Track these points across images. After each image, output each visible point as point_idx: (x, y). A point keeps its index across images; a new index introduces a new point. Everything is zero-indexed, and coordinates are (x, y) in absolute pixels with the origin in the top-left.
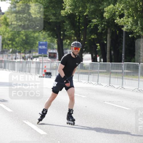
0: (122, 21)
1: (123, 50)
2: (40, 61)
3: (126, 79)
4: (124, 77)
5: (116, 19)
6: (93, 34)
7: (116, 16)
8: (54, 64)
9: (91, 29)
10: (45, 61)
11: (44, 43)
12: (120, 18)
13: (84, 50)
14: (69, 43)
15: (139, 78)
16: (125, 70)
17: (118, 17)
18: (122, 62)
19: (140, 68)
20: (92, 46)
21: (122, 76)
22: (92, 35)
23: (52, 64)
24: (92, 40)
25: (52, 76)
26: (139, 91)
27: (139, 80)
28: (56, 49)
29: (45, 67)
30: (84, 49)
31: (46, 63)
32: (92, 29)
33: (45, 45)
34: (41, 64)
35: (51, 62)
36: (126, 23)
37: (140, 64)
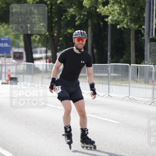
0: (106, 10)
1: (109, 47)
2: (2, 63)
3: (113, 85)
4: (110, 83)
5: (99, 8)
6: (70, 27)
7: (99, 4)
8: (20, 67)
9: (66, 20)
10: (9, 64)
11: (6, 39)
12: (104, 7)
13: (59, 48)
14: (39, 39)
15: (129, 83)
16: (111, 73)
17: (101, 5)
18: (107, 63)
19: (130, 70)
20: (69, 43)
21: (108, 82)
22: (68, 29)
23: (18, 67)
24: (68, 35)
25: (18, 82)
26: (130, 100)
27: (129, 86)
28: (22, 47)
29: (9, 71)
30: (58, 46)
31: (9, 65)
32: (68, 21)
33: (8, 41)
34: (4, 68)
35: (17, 64)
36: (111, 12)
37: (130, 65)
